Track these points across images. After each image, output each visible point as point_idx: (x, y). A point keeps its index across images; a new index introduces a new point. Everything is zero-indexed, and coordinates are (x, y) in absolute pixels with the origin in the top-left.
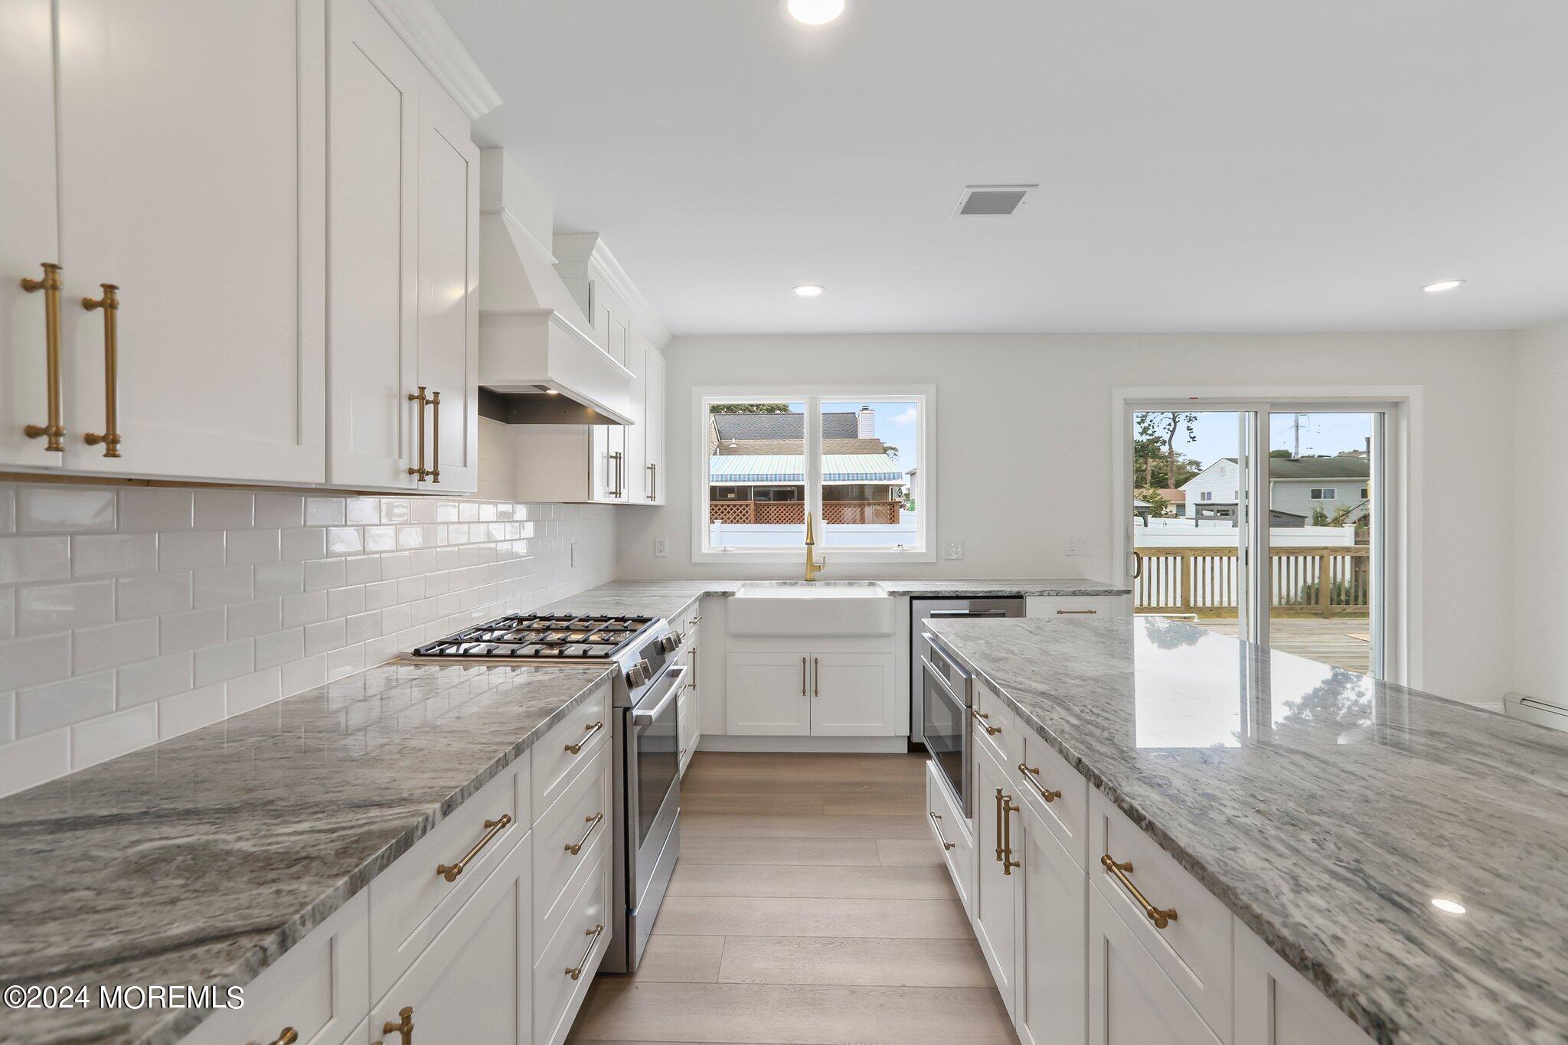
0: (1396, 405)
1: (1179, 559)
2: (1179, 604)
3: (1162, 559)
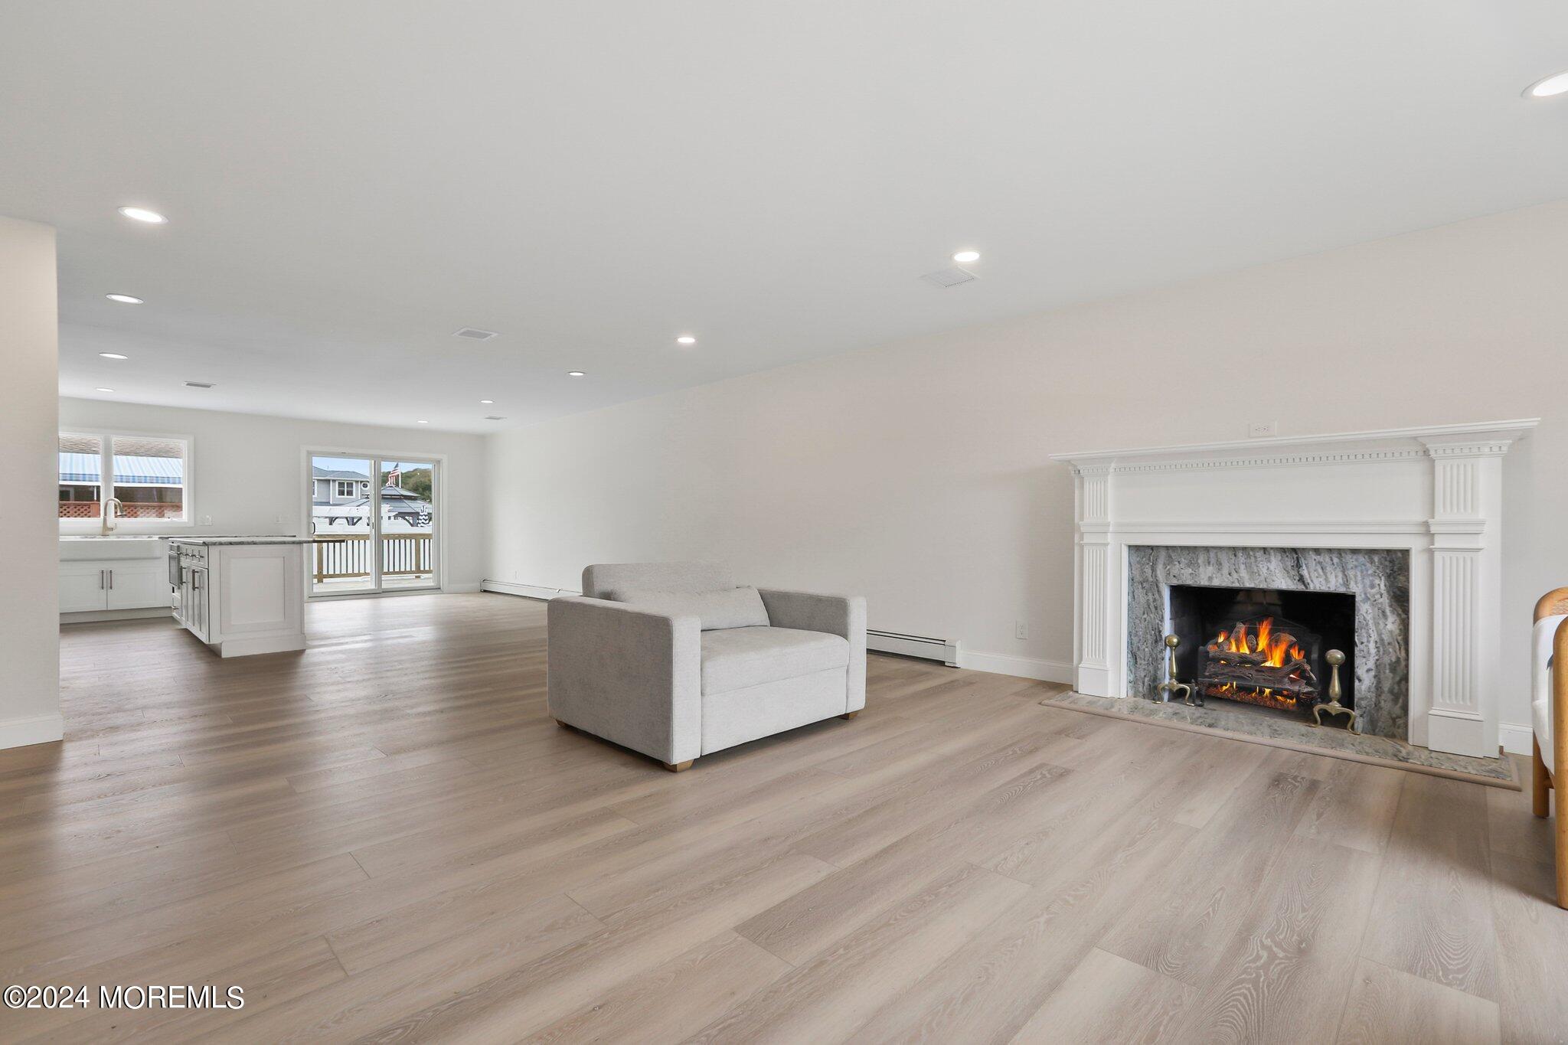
0: (439, 461)
1: (413, 541)
2: (414, 569)
3: (402, 541)
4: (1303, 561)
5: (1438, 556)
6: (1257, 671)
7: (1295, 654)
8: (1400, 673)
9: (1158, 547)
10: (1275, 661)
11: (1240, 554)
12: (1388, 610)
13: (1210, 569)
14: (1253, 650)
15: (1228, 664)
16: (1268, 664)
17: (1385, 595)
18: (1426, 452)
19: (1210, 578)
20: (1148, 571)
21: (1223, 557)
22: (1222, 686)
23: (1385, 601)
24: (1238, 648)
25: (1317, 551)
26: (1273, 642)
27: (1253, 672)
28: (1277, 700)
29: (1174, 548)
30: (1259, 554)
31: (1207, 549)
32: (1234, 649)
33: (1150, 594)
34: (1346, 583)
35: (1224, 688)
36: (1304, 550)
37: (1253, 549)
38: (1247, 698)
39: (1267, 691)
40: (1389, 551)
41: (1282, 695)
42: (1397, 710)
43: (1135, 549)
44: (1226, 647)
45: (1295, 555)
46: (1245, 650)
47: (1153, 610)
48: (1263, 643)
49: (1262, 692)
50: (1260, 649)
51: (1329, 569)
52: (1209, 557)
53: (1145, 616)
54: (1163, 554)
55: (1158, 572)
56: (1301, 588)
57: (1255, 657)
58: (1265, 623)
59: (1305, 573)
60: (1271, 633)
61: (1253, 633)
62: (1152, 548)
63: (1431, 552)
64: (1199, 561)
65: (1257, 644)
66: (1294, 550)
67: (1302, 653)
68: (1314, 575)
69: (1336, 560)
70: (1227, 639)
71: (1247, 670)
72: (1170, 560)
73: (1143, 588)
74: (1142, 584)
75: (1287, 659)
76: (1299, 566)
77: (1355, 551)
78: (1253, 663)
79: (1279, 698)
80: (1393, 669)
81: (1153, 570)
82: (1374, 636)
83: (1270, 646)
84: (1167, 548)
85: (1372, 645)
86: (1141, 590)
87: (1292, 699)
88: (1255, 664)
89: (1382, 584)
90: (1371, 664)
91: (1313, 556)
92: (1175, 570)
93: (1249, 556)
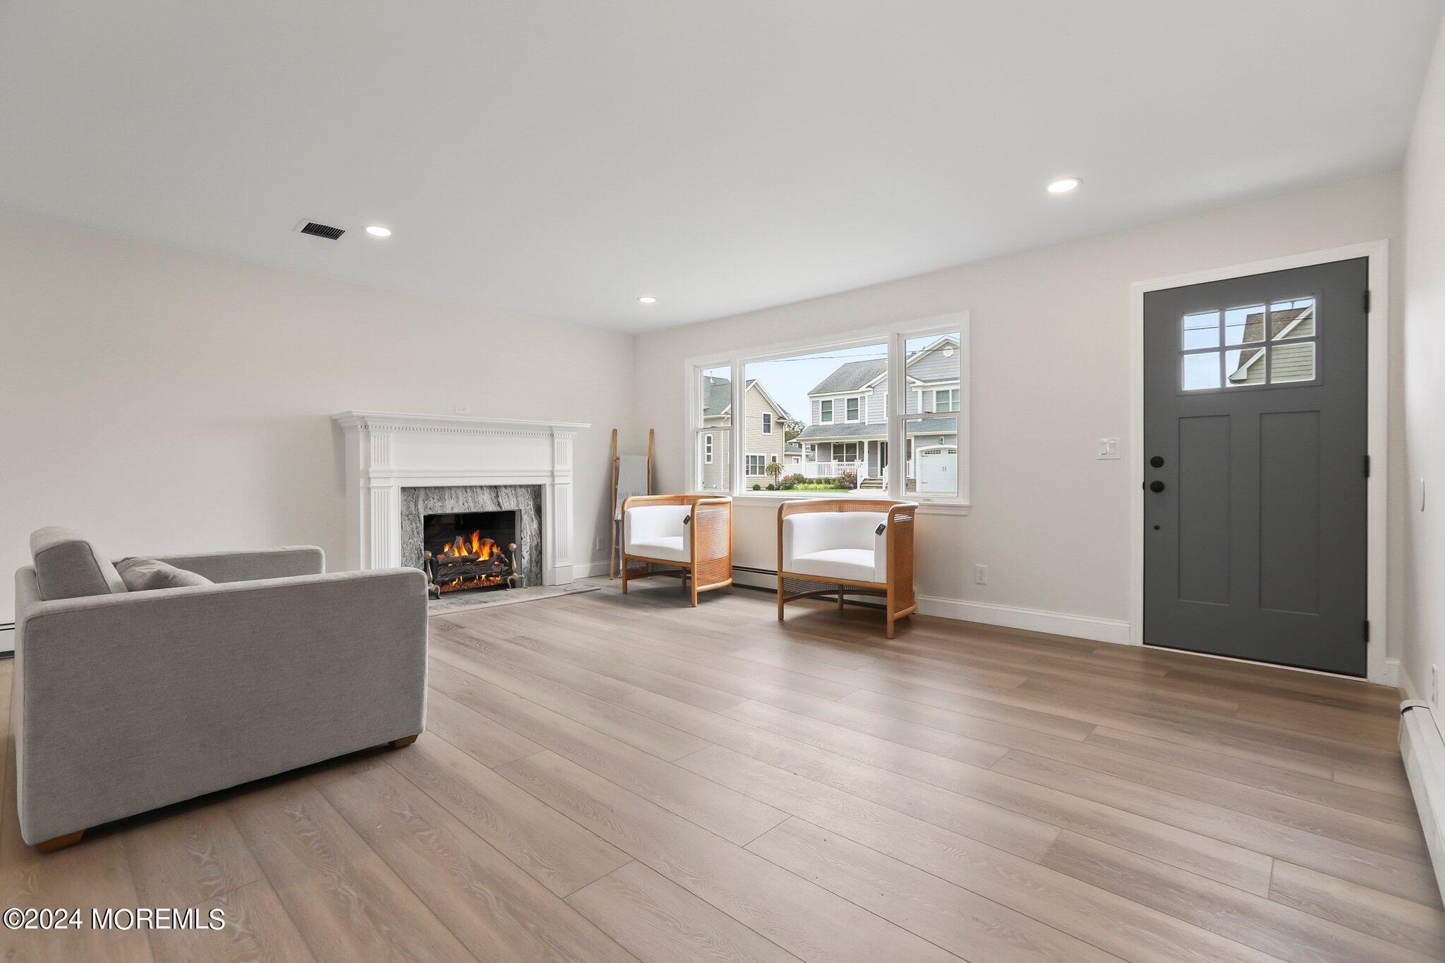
4: (499, 493)
5: (556, 487)
6: (475, 565)
7: (495, 550)
8: (539, 551)
9: (419, 488)
10: (484, 557)
11: (469, 491)
12: (534, 517)
13: (452, 501)
14: (470, 552)
15: (454, 565)
16: (481, 559)
17: (533, 510)
18: (552, 435)
19: (452, 508)
20: (412, 505)
21: (460, 493)
22: (452, 582)
23: (532, 513)
24: (459, 552)
25: (505, 487)
26: (482, 544)
27: (473, 567)
28: (490, 580)
29: (430, 488)
30: (479, 490)
31: (450, 488)
32: (457, 554)
33: (414, 524)
34: (518, 505)
35: (454, 583)
36: (500, 486)
37: (475, 487)
38: (472, 585)
39: (483, 576)
40: (533, 486)
41: (492, 576)
42: (538, 571)
43: (404, 489)
44: (451, 554)
45: (495, 488)
46: (465, 553)
47: (416, 535)
48: (475, 546)
49: (480, 578)
50: (474, 551)
51: (511, 497)
52: (451, 494)
53: (410, 541)
54: (422, 492)
55: (419, 506)
56: (499, 509)
57: (472, 556)
58: (475, 534)
59: (500, 500)
60: (480, 539)
61: (468, 541)
62: (415, 489)
63: (553, 485)
64: (446, 497)
65: (472, 548)
66: (496, 487)
67: (499, 548)
68: (504, 501)
69: (513, 492)
70: (451, 548)
71: (469, 566)
72: (427, 498)
73: (409, 519)
74: (407, 515)
75: (491, 554)
76: (497, 496)
77: (521, 486)
78: (472, 560)
79: (491, 578)
80: (536, 550)
81: (416, 505)
82: (529, 533)
83: (480, 548)
84: (425, 488)
85: (528, 538)
86: (407, 521)
87: (498, 577)
88: (472, 561)
89: (531, 503)
90: (528, 549)
91: (503, 489)
92: (431, 504)
93: (473, 492)
